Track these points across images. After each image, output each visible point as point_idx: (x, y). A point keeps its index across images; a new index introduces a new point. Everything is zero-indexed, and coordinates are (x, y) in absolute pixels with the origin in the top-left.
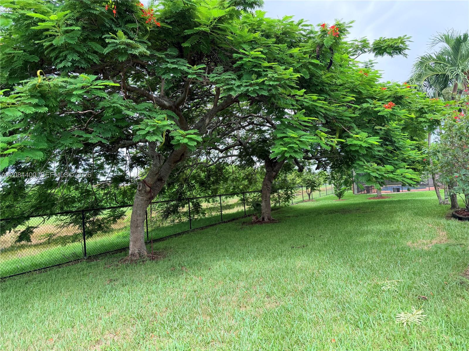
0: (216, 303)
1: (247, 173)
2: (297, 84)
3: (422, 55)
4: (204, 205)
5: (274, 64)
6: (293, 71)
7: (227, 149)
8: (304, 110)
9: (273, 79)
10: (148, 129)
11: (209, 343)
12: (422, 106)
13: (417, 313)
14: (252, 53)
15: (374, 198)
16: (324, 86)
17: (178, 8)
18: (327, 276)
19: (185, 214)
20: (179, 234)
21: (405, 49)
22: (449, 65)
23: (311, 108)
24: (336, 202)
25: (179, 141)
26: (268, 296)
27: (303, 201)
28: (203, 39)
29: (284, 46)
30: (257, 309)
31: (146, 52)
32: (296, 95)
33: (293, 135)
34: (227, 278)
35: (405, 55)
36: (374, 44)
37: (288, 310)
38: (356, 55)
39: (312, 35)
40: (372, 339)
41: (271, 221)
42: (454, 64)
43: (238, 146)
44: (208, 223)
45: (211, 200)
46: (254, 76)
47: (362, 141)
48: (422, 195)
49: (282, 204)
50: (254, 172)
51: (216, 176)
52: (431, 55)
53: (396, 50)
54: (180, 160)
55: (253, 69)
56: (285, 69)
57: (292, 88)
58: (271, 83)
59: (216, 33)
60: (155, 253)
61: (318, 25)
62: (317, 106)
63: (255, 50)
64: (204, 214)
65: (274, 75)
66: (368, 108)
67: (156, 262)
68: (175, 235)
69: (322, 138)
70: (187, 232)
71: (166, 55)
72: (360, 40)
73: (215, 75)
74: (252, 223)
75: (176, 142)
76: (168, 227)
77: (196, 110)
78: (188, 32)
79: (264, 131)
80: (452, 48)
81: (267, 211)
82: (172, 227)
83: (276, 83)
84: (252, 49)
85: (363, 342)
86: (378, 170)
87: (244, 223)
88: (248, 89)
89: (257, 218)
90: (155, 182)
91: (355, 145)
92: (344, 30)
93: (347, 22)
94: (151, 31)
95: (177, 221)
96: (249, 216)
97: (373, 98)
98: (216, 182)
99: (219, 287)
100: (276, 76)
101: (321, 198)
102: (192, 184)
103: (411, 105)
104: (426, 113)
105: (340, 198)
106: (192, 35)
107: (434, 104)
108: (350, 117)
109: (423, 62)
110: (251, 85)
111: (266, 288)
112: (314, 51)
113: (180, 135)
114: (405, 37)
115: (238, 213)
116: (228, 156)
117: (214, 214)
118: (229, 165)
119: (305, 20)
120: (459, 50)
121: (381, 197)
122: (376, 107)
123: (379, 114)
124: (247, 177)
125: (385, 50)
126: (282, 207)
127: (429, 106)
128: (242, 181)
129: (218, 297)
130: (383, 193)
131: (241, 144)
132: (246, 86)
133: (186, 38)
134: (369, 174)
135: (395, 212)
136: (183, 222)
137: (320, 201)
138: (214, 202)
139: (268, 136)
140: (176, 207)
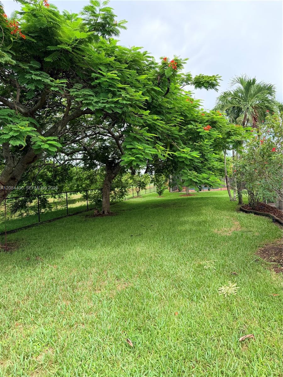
0: (74, 288)
1: (89, 174)
2: (145, 105)
3: (225, 91)
4: (51, 200)
5: (126, 86)
6: (141, 94)
7: (72, 154)
8: (147, 128)
9: (126, 99)
10: (11, 134)
11: (73, 326)
12: (230, 130)
13: (233, 286)
14: (109, 74)
15: (184, 195)
16: (161, 108)
17: (43, 24)
18: (162, 259)
19: (32, 208)
20: (29, 227)
21: (216, 85)
22: (242, 101)
23: (152, 126)
24: (158, 198)
25: (40, 146)
26: (118, 278)
27: (133, 197)
28: (63, 56)
29: (133, 72)
30: (110, 291)
31: (12, 62)
32: (143, 114)
33: (140, 148)
34: (80, 266)
35: (217, 90)
36: (195, 79)
37: (137, 290)
38: (182, 85)
39: (153, 66)
40: (205, 309)
41: (110, 214)
42: (245, 100)
43: (82, 151)
44: (55, 217)
45: (57, 196)
46: (110, 95)
47: (187, 154)
48: (216, 194)
49: (117, 200)
50: (95, 174)
51: (62, 175)
52: (231, 92)
53: (211, 85)
54: (33, 161)
55: (110, 88)
56: (135, 92)
57: (141, 108)
58: (125, 102)
59: (75, 52)
60: (8, 245)
61: (161, 58)
62: (156, 124)
63: (111, 72)
64: (50, 208)
65: (127, 95)
66: (191, 129)
67: (11, 253)
68: (26, 228)
69: (159, 150)
70: (36, 224)
71: (29, 66)
72: (185, 74)
73: (75, 90)
74: (94, 216)
75: (37, 147)
76: (16, 220)
77: (46, 118)
78: (51, 48)
79: (105, 140)
80: (245, 88)
81: (107, 206)
82: (21, 220)
83: (128, 103)
84: (109, 71)
85: (198, 313)
86: (197, 177)
87: (87, 216)
88: (105, 106)
89: (98, 212)
90: (9, 181)
91: (182, 157)
92: (181, 65)
93: (183, 59)
94: (14, 42)
95: (25, 214)
96: (91, 210)
97: (195, 121)
98: (62, 181)
99: (74, 273)
100: (128, 96)
101: (146, 195)
102: (39, 181)
103: (222, 128)
104: (232, 135)
105: (160, 195)
106: (55, 51)
107: (238, 129)
108: (178, 135)
109: (225, 96)
110: (107, 102)
111: (116, 272)
112: (156, 79)
113: (41, 140)
114: (217, 76)
115: (81, 207)
116: (73, 159)
117: (59, 207)
118: (74, 166)
119: (148, 52)
120: (249, 90)
121: (189, 195)
122: (197, 129)
123: (200, 134)
124: (88, 178)
125: (203, 84)
126: (117, 202)
127: (235, 130)
128: (85, 181)
129: (75, 283)
130: (190, 191)
131: (85, 149)
132: (103, 103)
133: (48, 53)
134: (191, 180)
135: (201, 206)
136: (31, 215)
137: (146, 198)
138: (60, 197)
139: (108, 144)
140: (24, 202)
